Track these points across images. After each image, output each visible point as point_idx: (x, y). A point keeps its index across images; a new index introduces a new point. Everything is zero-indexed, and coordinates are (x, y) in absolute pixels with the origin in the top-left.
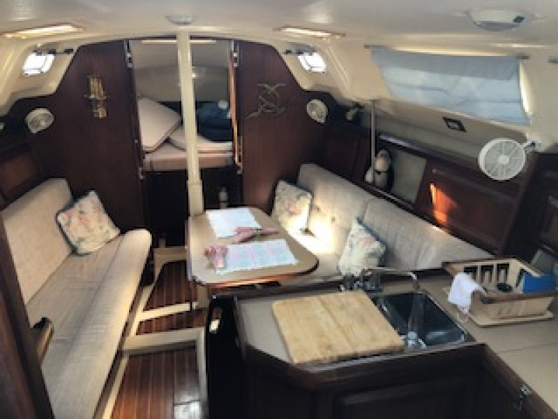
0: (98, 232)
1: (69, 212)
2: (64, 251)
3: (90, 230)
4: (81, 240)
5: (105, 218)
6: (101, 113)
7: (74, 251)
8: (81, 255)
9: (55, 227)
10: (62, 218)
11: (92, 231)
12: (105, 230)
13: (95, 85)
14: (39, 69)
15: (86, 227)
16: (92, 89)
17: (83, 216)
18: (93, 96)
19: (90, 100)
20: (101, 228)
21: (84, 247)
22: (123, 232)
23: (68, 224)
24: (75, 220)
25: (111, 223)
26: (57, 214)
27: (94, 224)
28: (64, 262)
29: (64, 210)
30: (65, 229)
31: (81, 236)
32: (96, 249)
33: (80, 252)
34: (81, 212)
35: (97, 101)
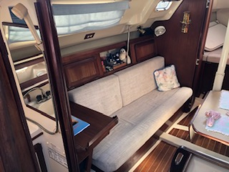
0: (169, 83)
1: (160, 71)
2: (153, 87)
3: (166, 81)
4: (161, 84)
5: (175, 78)
6: (185, 30)
7: (157, 88)
8: (159, 91)
9: (153, 76)
10: (156, 73)
11: (167, 82)
12: (172, 83)
13: (186, 17)
14: (164, 8)
15: (165, 80)
16: (184, 19)
17: (165, 74)
18: (183, 22)
19: (182, 24)
20: (171, 82)
21: (161, 88)
22: (181, 86)
23: (158, 76)
24: (161, 75)
25: (177, 81)
26: (155, 71)
27: (168, 79)
28: (152, 91)
29: (158, 70)
30: (156, 78)
31: (162, 83)
32: (166, 90)
33: (159, 89)
34: (165, 73)
35: (185, 25)
